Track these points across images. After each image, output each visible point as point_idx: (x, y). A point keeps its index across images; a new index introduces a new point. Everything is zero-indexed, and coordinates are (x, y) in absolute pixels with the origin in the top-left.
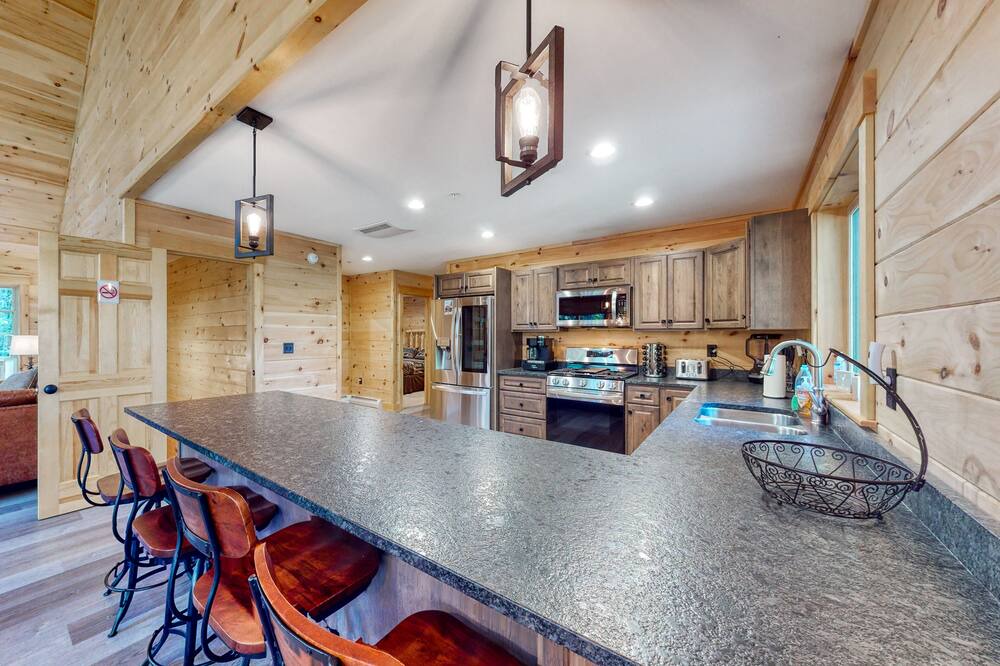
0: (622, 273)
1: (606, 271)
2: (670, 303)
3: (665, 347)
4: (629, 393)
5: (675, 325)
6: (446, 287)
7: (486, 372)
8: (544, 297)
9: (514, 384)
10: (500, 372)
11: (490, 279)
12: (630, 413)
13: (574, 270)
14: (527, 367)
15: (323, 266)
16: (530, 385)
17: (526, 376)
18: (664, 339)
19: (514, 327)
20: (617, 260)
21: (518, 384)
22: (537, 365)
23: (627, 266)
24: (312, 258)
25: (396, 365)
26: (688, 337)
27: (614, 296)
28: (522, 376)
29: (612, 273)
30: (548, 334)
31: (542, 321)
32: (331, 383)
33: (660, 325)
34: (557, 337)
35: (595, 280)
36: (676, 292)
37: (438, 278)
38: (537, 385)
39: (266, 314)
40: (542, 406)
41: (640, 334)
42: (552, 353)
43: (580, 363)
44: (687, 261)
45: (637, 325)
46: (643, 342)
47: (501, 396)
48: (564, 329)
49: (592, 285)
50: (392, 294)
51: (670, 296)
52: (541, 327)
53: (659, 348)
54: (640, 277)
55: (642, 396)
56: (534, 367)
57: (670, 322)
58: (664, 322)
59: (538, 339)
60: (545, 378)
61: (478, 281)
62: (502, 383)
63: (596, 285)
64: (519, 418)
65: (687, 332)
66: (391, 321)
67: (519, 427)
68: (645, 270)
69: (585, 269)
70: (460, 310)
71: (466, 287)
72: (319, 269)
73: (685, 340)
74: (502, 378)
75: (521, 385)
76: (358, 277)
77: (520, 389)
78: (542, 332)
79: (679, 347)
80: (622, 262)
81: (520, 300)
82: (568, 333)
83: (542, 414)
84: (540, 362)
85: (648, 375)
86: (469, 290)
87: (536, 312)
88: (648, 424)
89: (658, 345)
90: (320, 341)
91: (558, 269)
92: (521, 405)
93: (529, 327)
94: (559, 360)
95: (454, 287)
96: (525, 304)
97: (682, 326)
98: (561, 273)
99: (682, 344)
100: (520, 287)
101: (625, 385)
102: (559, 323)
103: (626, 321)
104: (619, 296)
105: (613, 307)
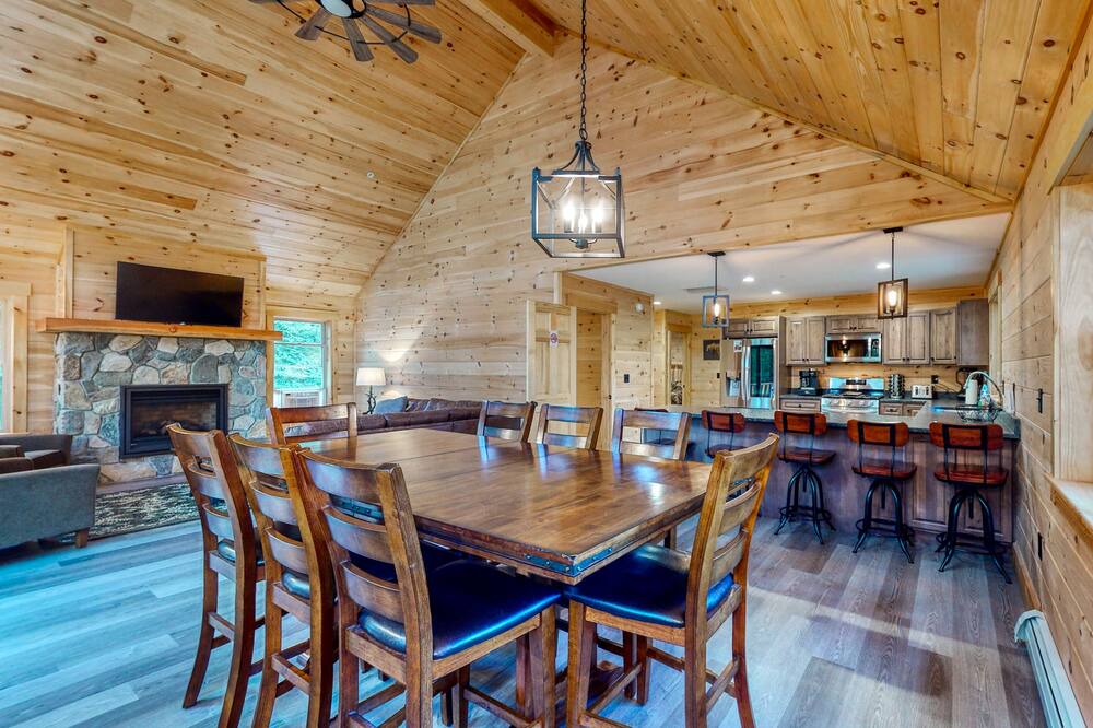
0: (874, 324)
1: (862, 322)
2: (908, 347)
3: (904, 377)
4: (882, 408)
5: (912, 361)
6: (732, 330)
8: (814, 340)
10: (782, 397)
11: (773, 324)
13: (838, 319)
14: (801, 393)
15: (644, 313)
16: (807, 406)
17: (804, 399)
18: (903, 371)
19: (789, 362)
20: (871, 314)
21: (796, 406)
22: (809, 391)
26: (919, 370)
27: (870, 341)
28: (801, 399)
29: (866, 323)
30: (817, 368)
31: (812, 358)
33: (901, 361)
34: (823, 370)
35: (855, 328)
36: (912, 339)
38: (813, 405)
39: (617, 352)
41: (887, 368)
42: (819, 382)
44: (919, 318)
45: (886, 361)
46: (888, 373)
48: (829, 364)
49: (852, 331)
50: (663, 331)
51: (908, 341)
52: (812, 362)
53: (899, 378)
54: (888, 327)
55: (891, 410)
56: (807, 393)
57: (908, 359)
58: (903, 359)
59: (809, 372)
60: (820, 400)
61: (763, 326)
62: (783, 405)
63: (856, 331)
65: (919, 367)
68: (891, 323)
69: (846, 320)
70: (749, 348)
71: (751, 330)
72: (641, 316)
73: (917, 372)
74: (783, 401)
75: (800, 406)
78: (813, 366)
79: (913, 377)
81: (794, 341)
82: (830, 367)
84: (812, 389)
85: (893, 396)
86: (754, 333)
87: (808, 351)
89: (899, 376)
90: (642, 373)
91: (824, 319)
93: (800, 362)
94: (824, 387)
95: (739, 329)
96: (798, 344)
97: (916, 362)
98: (828, 321)
99: (915, 375)
100: (794, 330)
101: (880, 403)
102: (828, 359)
103: (878, 359)
104: (873, 340)
105: (869, 348)
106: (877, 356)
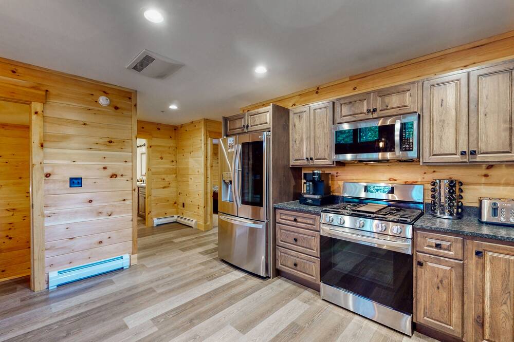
0: (407, 99)
1: (387, 99)
2: (473, 131)
3: (461, 184)
4: (419, 239)
5: (479, 158)
6: (232, 127)
7: (262, 206)
8: (320, 132)
9: (288, 218)
10: (276, 205)
11: (267, 116)
12: (420, 264)
13: (350, 102)
14: (304, 201)
15: (116, 108)
16: (305, 221)
17: (301, 211)
18: (456, 174)
19: (292, 163)
20: (401, 85)
21: (293, 219)
22: (313, 199)
23: (414, 90)
24: (103, 100)
25: (206, 194)
26: (491, 172)
27: (398, 126)
28: (296, 211)
29: (394, 101)
30: (324, 170)
31: (319, 156)
32: (128, 213)
33: (458, 158)
34: (333, 172)
35: (375, 110)
36: (481, 116)
37: (226, 120)
38: (311, 222)
39: (47, 150)
40: (316, 243)
41: (426, 169)
42: (329, 188)
43: (358, 198)
44: (500, 76)
45: (427, 157)
46: (430, 177)
47: (277, 229)
48: (341, 164)
49: (370, 116)
50: (203, 138)
51: (472, 121)
52: (317, 162)
53: (452, 184)
54: (431, 103)
55: (438, 246)
56: (310, 201)
57: (473, 153)
58: (463, 153)
59: (314, 174)
60: (319, 214)
61: (258, 119)
62: (278, 217)
63: (375, 115)
64: (293, 253)
65: (490, 167)
66: (202, 159)
67: (294, 262)
68: (438, 93)
69: (362, 100)
70: (240, 146)
71: (248, 126)
72: (112, 110)
73: (486, 176)
74: (278, 211)
75: (295, 220)
76: (182, 126)
77: (294, 223)
78: (318, 168)
79: (480, 184)
80: (406, 88)
81: (297, 137)
82: (346, 168)
83: (316, 251)
84: (316, 197)
85: (438, 214)
86: (250, 129)
87: (312, 148)
88: (445, 282)
89: (451, 182)
90: (114, 176)
91: (334, 103)
92: (296, 240)
93: (305, 162)
94: (337, 194)
95: (238, 126)
96: (302, 140)
97: (491, 158)
98: (337, 105)
99: (483, 180)
100: (297, 124)
101: (414, 230)
102: (335, 157)
103: (413, 154)
104: (403, 126)
105: (397, 138)
106: (410, 149)
